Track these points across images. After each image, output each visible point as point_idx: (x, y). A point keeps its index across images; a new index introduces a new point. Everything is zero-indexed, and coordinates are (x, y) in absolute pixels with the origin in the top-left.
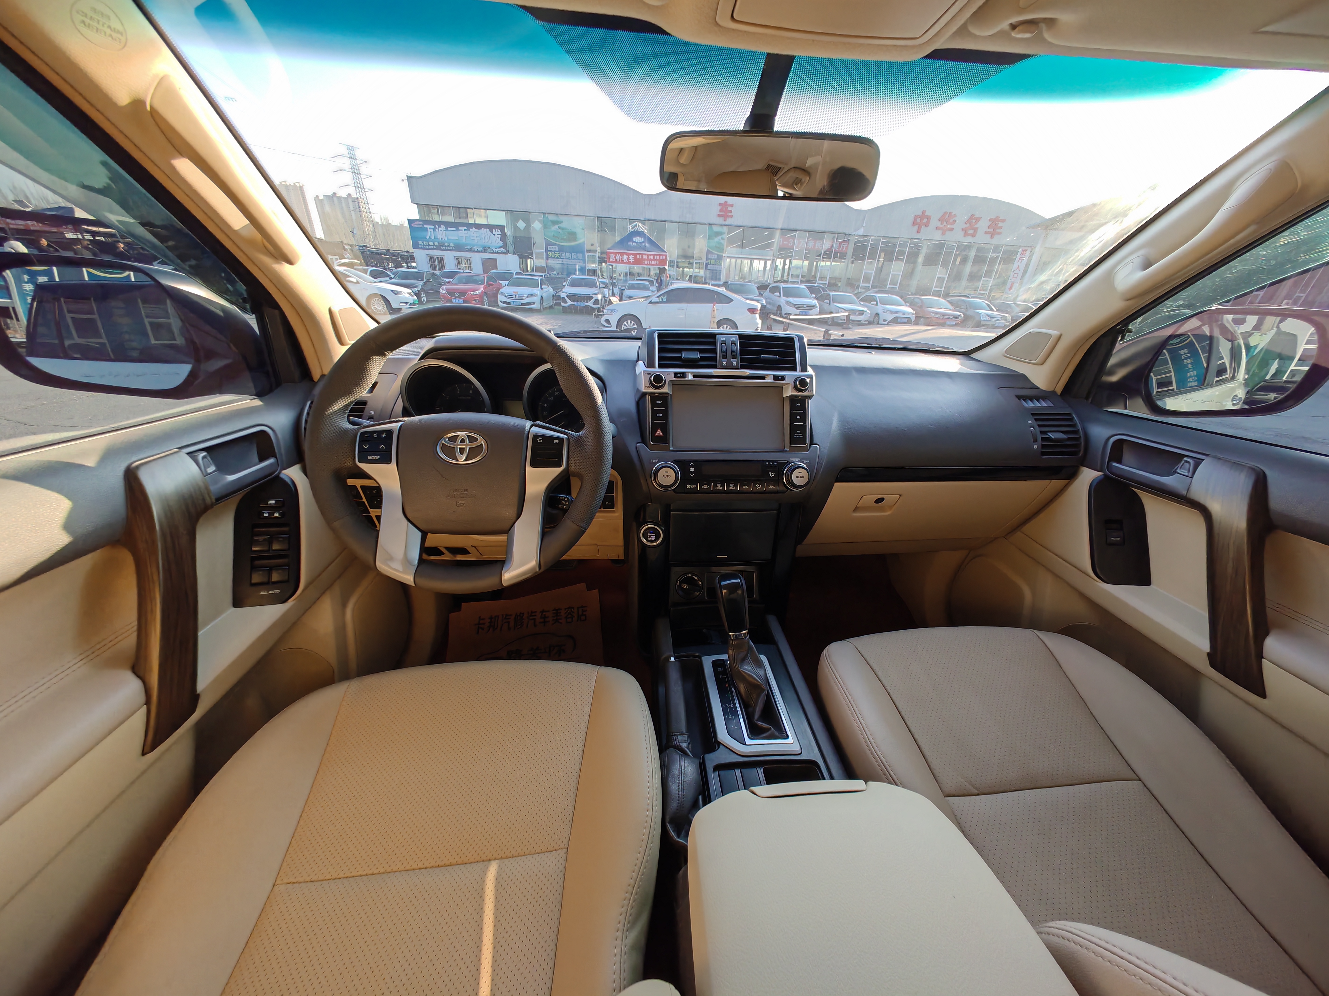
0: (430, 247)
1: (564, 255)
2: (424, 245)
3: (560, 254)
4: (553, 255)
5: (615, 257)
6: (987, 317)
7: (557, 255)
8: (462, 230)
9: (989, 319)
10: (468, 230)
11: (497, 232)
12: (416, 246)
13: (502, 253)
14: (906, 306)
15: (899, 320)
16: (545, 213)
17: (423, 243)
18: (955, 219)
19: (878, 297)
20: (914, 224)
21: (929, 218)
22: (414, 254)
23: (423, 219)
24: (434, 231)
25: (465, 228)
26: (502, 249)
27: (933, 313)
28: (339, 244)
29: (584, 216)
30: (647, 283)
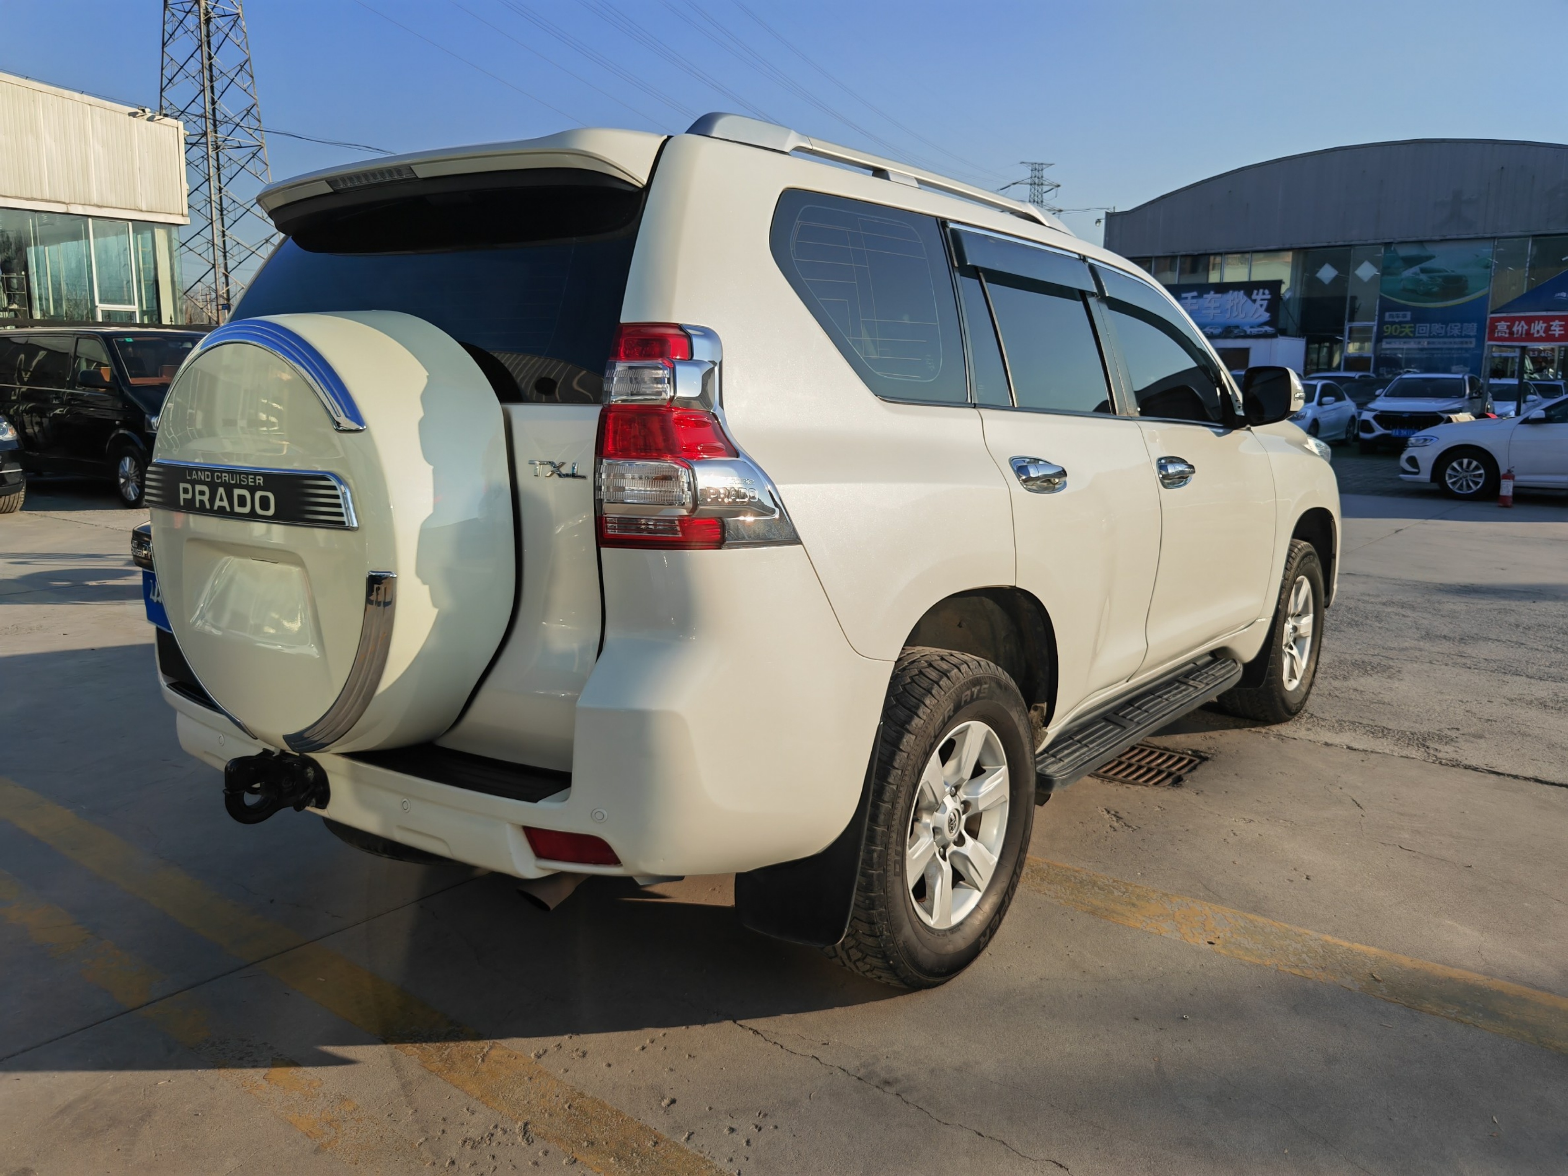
1: (1423, 328)
3: (1415, 327)
4: (1396, 332)
5: (1510, 328)
7: (1407, 330)
8: (1186, 298)
10: (1200, 296)
11: (1262, 296)
13: (1265, 336)
16: (1390, 243)
25: (1195, 294)
26: (1268, 329)
29: (1494, 238)
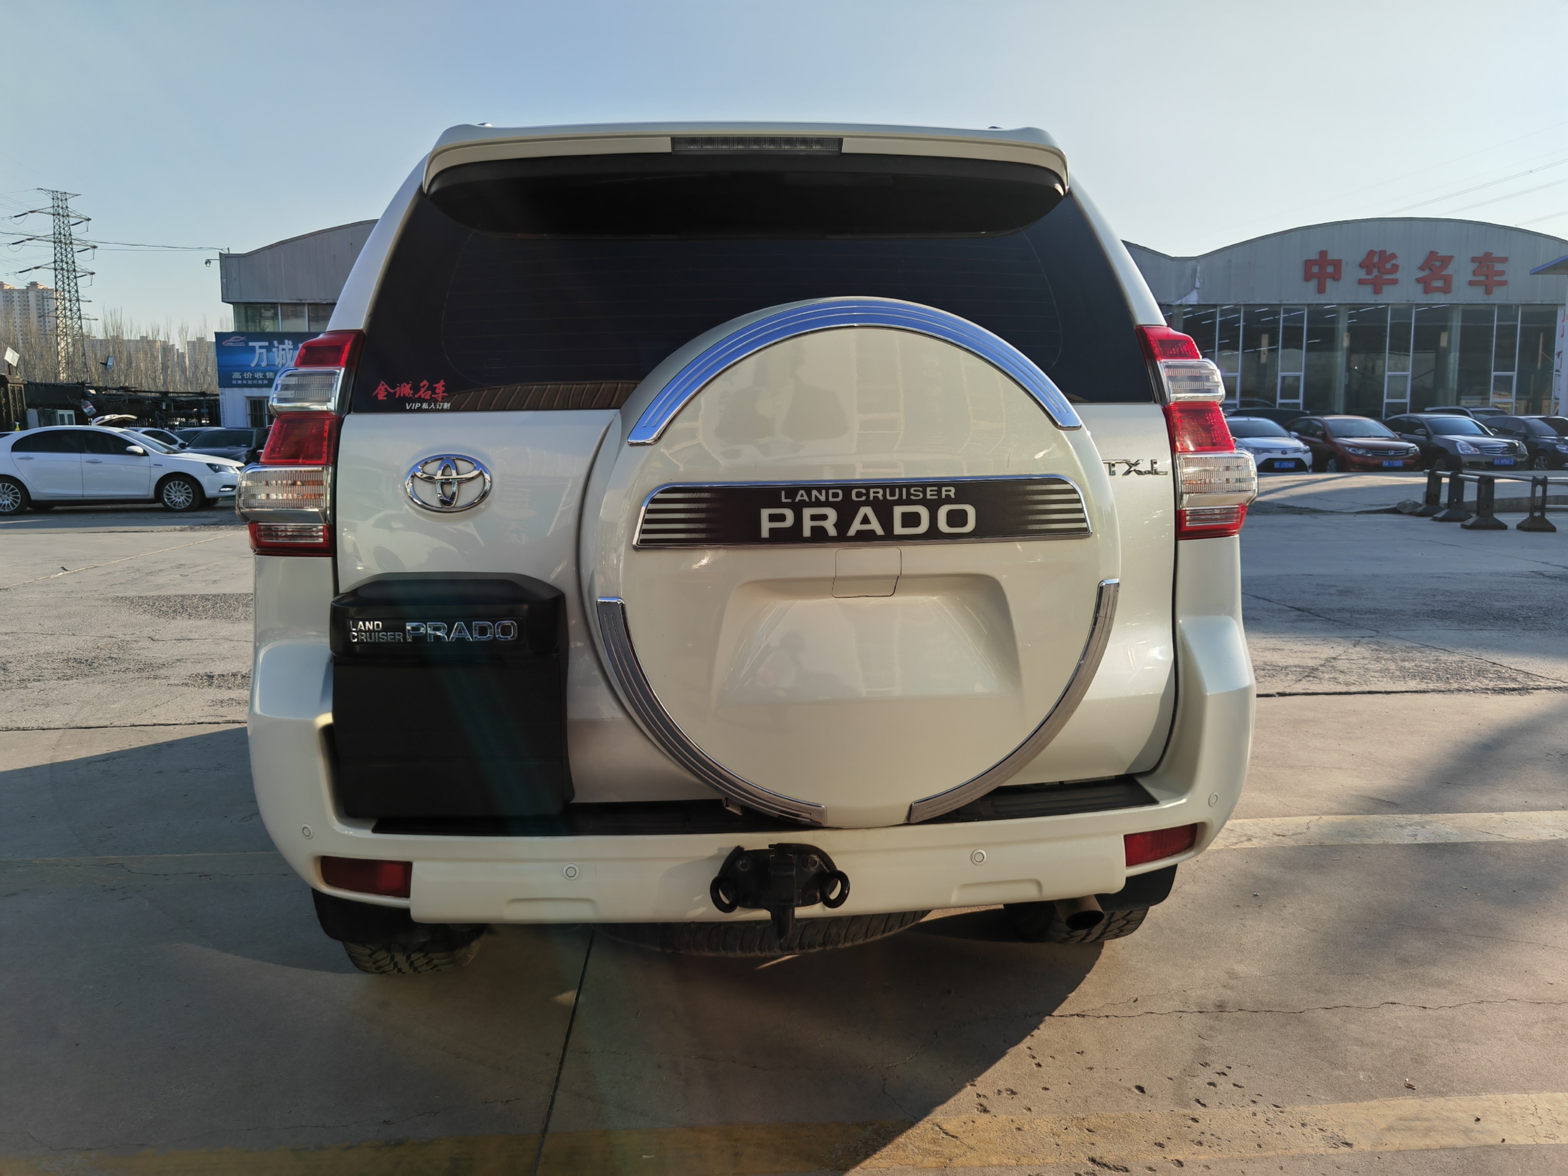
0: (255, 382)
2: (243, 379)
6: (1470, 447)
9: (1476, 451)
12: (225, 381)
14: (1290, 437)
15: (1277, 465)
17: (242, 375)
18: (1394, 262)
20: (1308, 277)
21: (1337, 264)
22: (220, 397)
23: (244, 329)
24: (267, 351)
27: (1350, 446)
28: (77, 387)
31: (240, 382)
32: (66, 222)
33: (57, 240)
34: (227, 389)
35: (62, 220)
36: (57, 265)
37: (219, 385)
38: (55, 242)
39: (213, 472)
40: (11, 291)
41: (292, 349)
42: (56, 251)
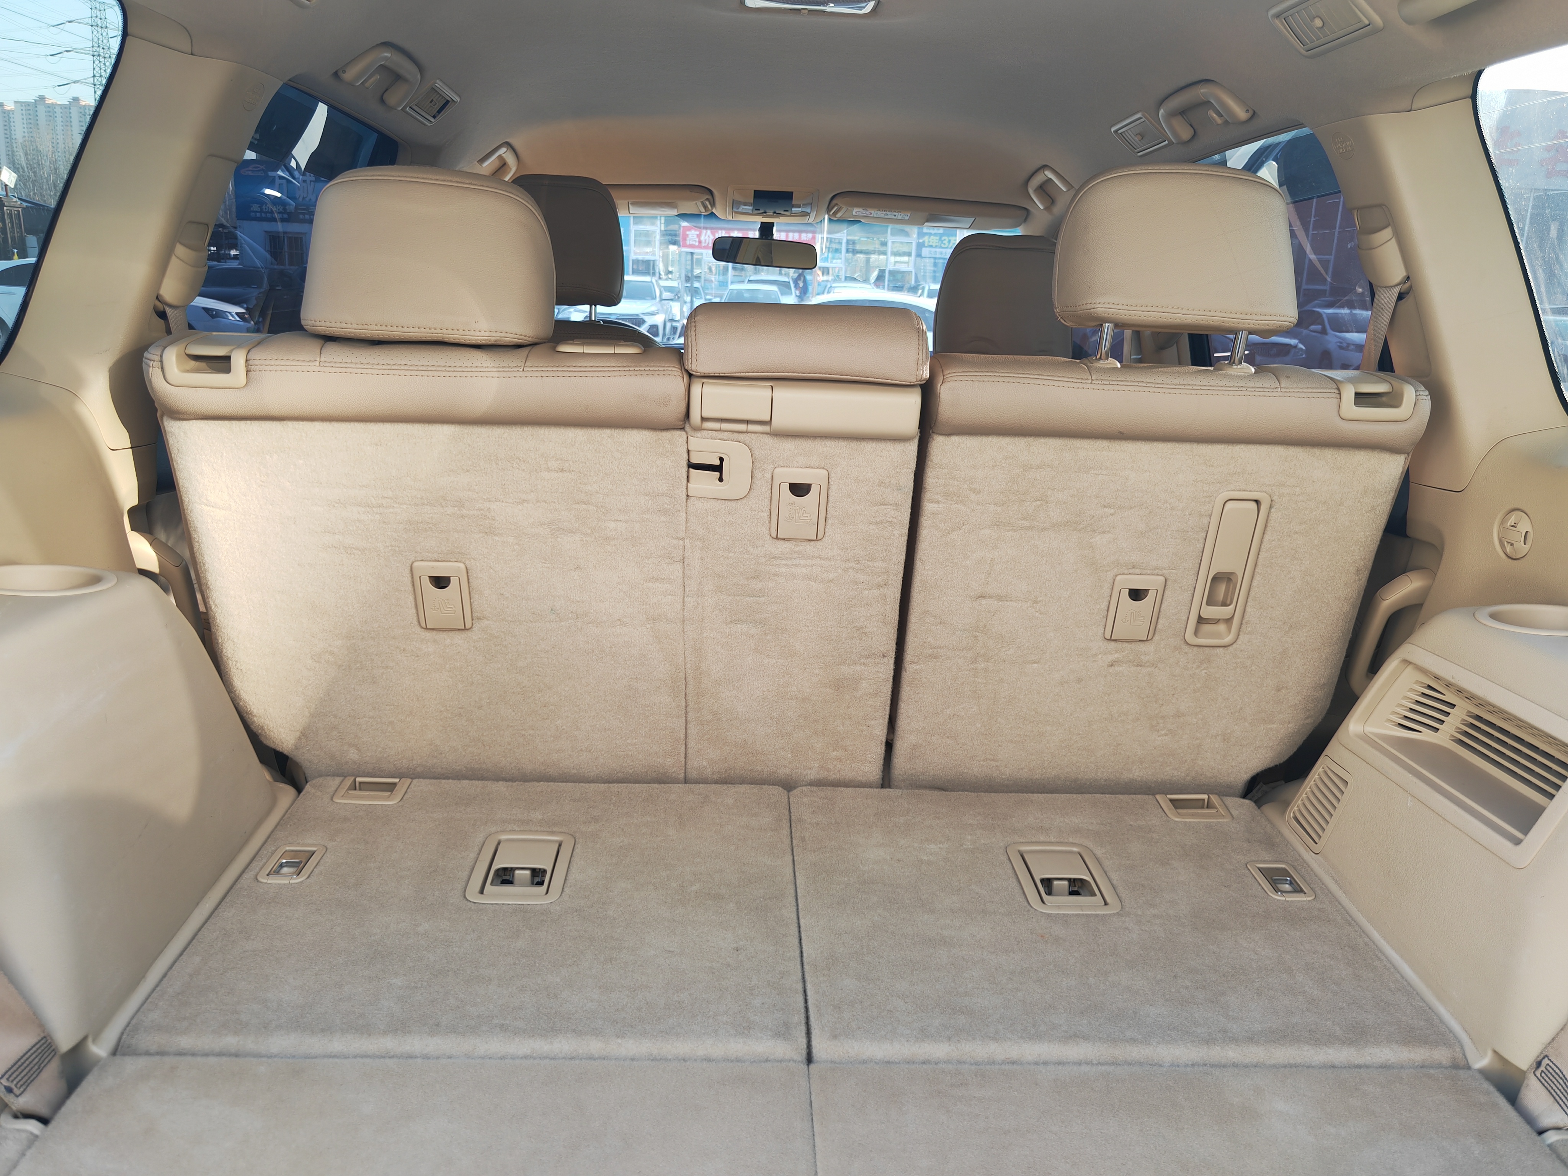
2: (261, 211)
12: (244, 213)
19: (1327, 314)
23: (267, 159)
30: (774, 288)
31: (258, 215)
32: (104, 34)
33: (96, 53)
34: (245, 222)
35: (101, 32)
36: (96, 81)
37: (237, 217)
38: (93, 56)
39: (209, 317)
40: (53, 105)
41: (313, 181)
42: (95, 65)
